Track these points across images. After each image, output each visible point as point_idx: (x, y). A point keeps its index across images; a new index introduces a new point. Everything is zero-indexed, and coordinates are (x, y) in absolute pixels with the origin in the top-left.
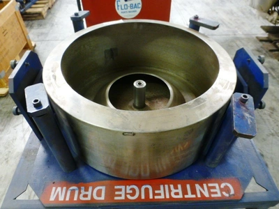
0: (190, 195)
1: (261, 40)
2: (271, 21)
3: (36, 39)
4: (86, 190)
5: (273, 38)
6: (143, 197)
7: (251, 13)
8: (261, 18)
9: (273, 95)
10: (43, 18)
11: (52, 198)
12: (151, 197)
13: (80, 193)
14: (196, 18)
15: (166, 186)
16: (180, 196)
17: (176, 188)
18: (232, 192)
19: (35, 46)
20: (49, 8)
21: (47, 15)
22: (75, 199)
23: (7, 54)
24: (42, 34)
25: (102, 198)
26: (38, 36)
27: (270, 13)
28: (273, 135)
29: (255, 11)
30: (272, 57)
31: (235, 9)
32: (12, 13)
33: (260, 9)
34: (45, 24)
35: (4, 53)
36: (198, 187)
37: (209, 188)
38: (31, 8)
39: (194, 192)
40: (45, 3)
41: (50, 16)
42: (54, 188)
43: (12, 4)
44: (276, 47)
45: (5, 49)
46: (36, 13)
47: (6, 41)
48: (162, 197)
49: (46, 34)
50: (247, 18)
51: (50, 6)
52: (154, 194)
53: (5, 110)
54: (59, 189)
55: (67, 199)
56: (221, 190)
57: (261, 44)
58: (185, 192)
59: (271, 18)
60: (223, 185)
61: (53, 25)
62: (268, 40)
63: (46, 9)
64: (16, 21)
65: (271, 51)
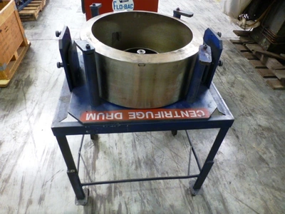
0: (177, 116)
1: (234, 43)
2: (241, 26)
3: (31, 39)
4: (110, 114)
5: (243, 40)
6: (147, 117)
7: (226, 21)
8: (233, 24)
9: (243, 85)
10: (35, 20)
11: (88, 119)
12: (153, 117)
13: (105, 116)
14: (178, 9)
15: (162, 112)
16: (171, 116)
17: (168, 113)
18: (204, 114)
19: (30, 44)
20: (40, 11)
21: (39, 17)
22: (103, 119)
23: (8, 48)
24: (36, 34)
25: (121, 118)
26: (32, 36)
27: (239, 19)
28: (243, 115)
29: (228, 18)
30: (242, 56)
31: (212, 17)
32: (12, 12)
33: (232, 15)
34: (38, 25)
35: (5, 48)
36: (182, 112)
37: (189, 113)
38: (22, 10)
39: (179, 114)
40: (37, 6)
41: (42, 18)
42: (87, 114)
43: (12, 3)
44: (247, 48)
45: (6, 44)
46: (28, 15)
47: (7, 36)
48: (160, 117)
49: (40, 34)
50: (223, 24)
51: (41, 9)
52: (154, 116)
53: (8, 98)
54: (91, 114)
55: (98, 119)
56: (197, 114)
57: (234, 46)
58: (174, 114)
59: (240, 23)
60: (198, 112)
61: (45, 26)
62: (240, 43)
63: (38, 12)
64: (15, 19)
65: (242, 51)
